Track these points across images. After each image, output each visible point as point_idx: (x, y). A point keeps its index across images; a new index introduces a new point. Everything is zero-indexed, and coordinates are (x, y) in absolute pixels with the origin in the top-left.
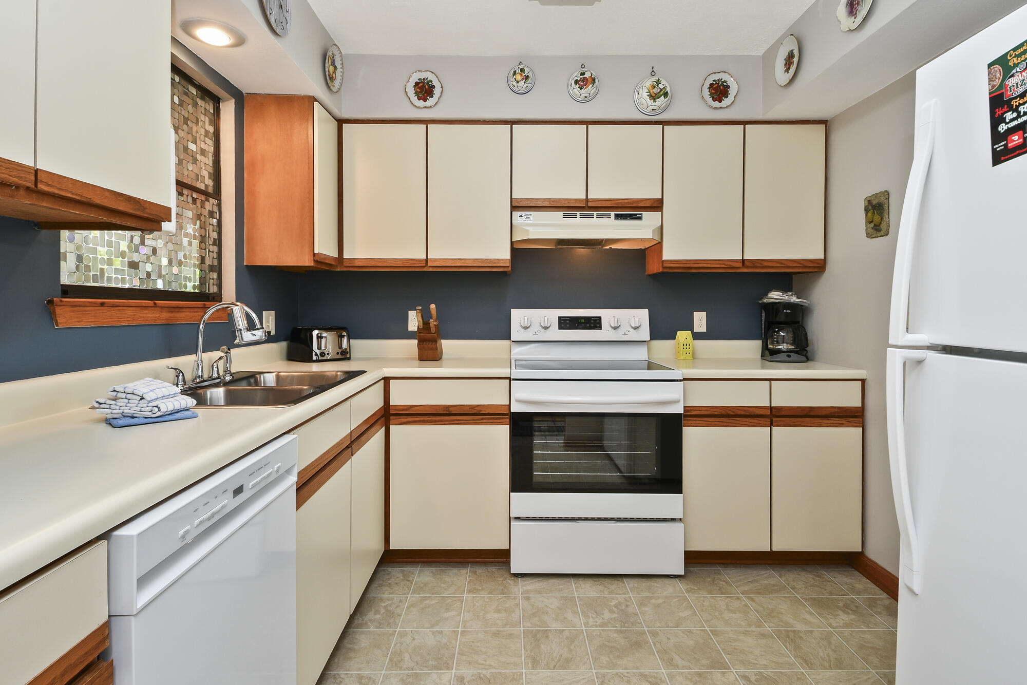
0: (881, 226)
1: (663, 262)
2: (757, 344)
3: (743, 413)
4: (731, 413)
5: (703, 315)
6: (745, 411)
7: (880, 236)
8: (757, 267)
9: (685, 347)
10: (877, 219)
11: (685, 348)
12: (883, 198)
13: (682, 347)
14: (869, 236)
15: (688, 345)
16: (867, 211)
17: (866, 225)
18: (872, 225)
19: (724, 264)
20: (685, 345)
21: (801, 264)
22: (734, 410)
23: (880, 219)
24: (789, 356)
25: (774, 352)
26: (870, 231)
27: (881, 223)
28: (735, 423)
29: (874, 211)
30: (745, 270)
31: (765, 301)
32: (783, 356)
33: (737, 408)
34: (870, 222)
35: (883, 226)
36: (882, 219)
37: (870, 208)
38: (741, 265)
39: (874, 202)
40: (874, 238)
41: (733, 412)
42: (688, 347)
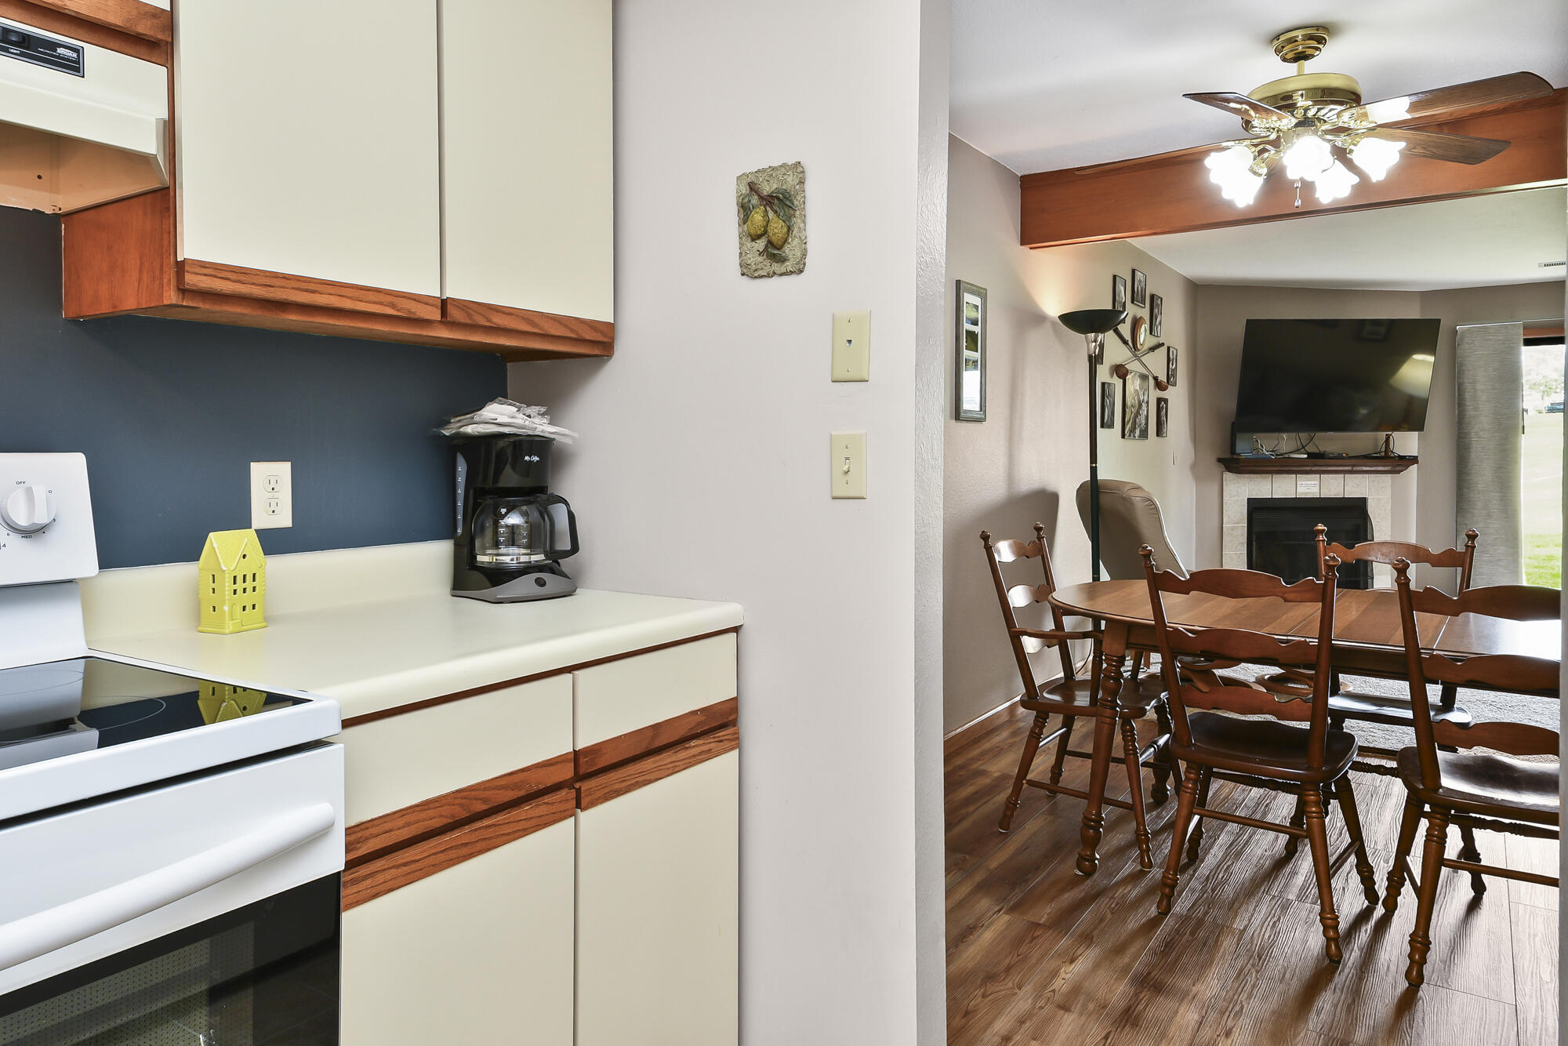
0: (787, 249)
1: (181, 267)
2: (437, 554)
3: (510, 795)
4: (481, 807)
5: (282, 471)
6: (516, 786)
7: (781, 275)
8: (474, 327)
9: (240, 586)
10: (777, 227)
11: (240, 591)
12: (791, 180)
13: (229, 586)
14: (748, 271)
15: (249, 578)
16: (745, 209)
17: (741, 245)
18: (761, 244)
19: (393, 306)
20: (240, 579)
21: (572, 330)
22: (488, 793)
23: (785, 230)
24: (541, 583)
25: (499, 576)
26: (754, 259)
27: (785, 241)
28: (490, 838)
29: (766, 211)
30: (445, 333)
31: (470, 429)
32: (525, 585)
33: (502, 782)
34: (755, 238)
35: (791, 250)
36: (789, 228)
37: (755, 200)
38: (436, 315)
39: (767, 189)
40: (763, 276)
41: (484, 800)
42: (249, 584)
